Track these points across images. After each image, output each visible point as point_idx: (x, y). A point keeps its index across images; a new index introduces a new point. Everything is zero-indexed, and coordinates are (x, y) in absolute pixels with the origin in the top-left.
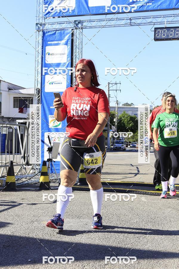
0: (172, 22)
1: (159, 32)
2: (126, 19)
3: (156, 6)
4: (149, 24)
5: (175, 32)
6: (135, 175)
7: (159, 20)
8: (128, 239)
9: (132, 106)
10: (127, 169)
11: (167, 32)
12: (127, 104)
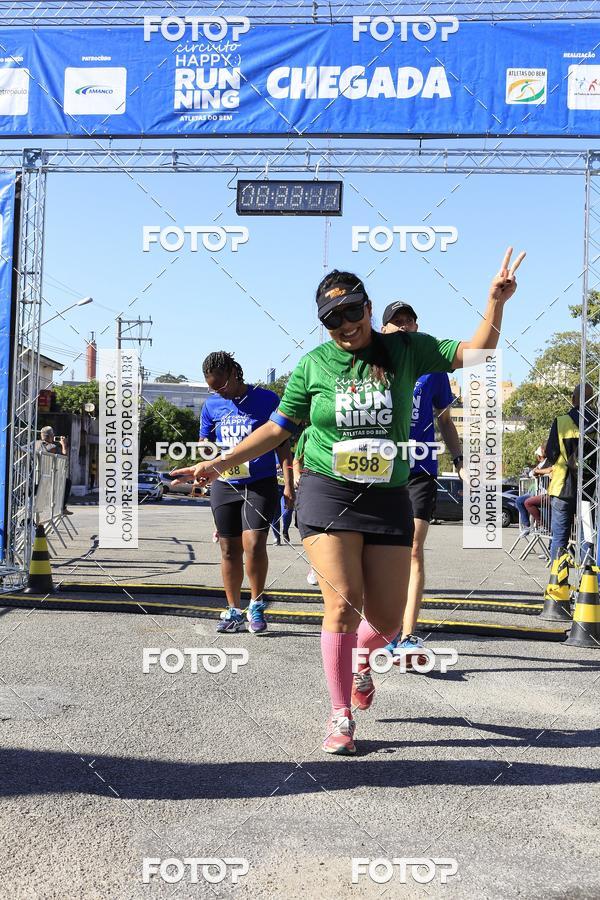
0: (285, 169)
1: (249, 191)
2: (162, 152)
3: (245, 123)
4: (223, 169)
5: (290, 195)
6: (181, 565)
7: (251, 160)
8: (151, 736)
9: (181, 384)
10: (162, 551)
11: (270, 193)
12: (168, 378)
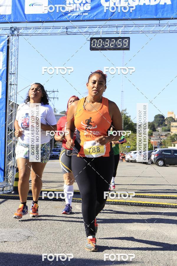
0: (108, 33)
1: (94, 41)
2: (62, 27)
3: (93, 16)
4: (85, 33)
5: (110, 43)
7: (95, 30)
8: (60, 248)
11: (103, 42)
12: (64, 112)
